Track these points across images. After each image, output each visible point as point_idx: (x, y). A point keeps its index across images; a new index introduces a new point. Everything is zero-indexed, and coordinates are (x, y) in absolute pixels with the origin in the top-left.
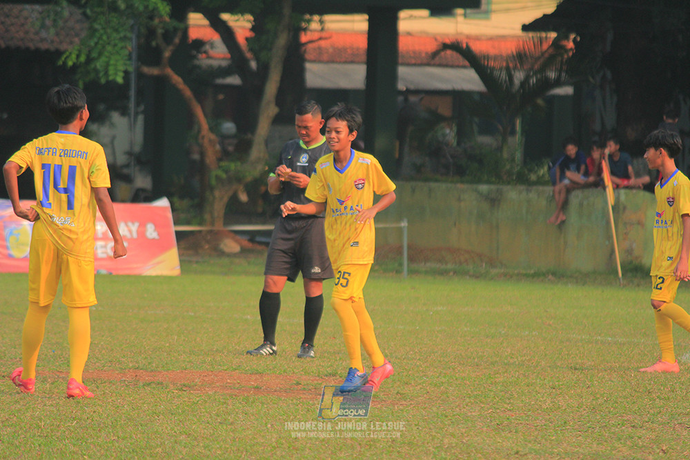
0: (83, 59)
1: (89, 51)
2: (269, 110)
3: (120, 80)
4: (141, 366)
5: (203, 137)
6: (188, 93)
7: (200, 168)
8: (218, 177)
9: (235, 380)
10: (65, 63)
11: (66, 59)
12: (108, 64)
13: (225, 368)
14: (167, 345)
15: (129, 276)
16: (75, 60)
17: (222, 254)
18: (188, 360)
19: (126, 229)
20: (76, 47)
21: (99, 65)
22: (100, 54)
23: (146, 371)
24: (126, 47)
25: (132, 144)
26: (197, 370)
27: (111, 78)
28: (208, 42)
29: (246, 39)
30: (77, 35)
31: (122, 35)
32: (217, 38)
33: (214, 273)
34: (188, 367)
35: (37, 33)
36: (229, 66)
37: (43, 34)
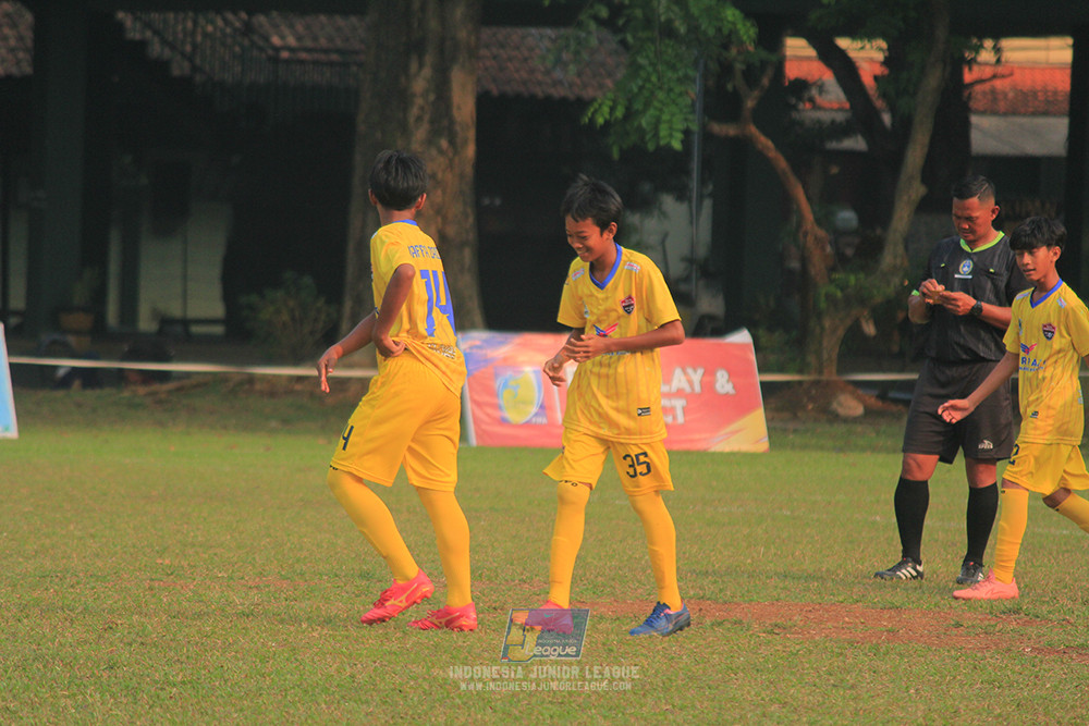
0: (619, 113)
1: (630, 101)
2: (911, 191)
3: (677, 145)
4: (708, 594)
5: (806, 234)
6: (782, 163)
7: (801, 283)
8: (828, 296)
9: (857, 617)
10: (592, 120)
11: (593, 114)
12: (657, 122)
13: (841, 599)
14: (749, 561)
15: (688, 452)
16: (608, 117)
17: (835, 418)
18: (781, 585)
19: (683, 378)
20: (610, 95)
21: (644, 122)
22: (647, 105)
23: (716, 602)
24: (687, 93)
25: (693, 247)
26: (796, 601)
27: (662, 143)
28: (815, 83)
29: (876, 78)
30: (610, 75)
31: (681, 73)
32: (828, 78)
33: (822, 448)
34: (782, 596)
35: (548, 72)
36: (848, 121)
37: (558, 74)
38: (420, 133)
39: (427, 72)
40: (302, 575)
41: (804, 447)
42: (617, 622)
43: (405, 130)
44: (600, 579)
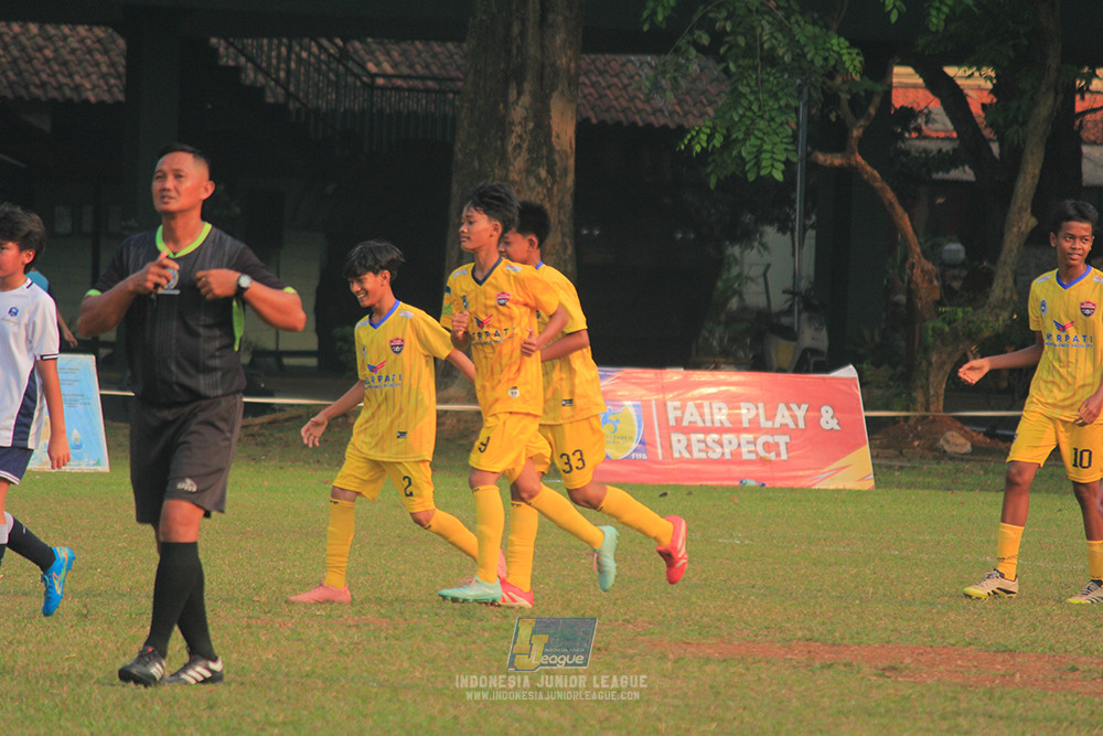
0: (718, 142)
1: (728, 130)
2: (1023, 221)
3: (779, 176)
4: (816, 635)
5: (913, 265)
6: (890, 195)
7: (907, 318)
8: (938, 333)
9: (970, 660)
10: (689, 147)
11: (690, 141)
12: (760, 151)
13: (953, 642)
14: (857, 602)
15: (792, 490)
16: (705, 145)
17: (942, 455)
18: (891, 627)
19: (787, 413)
20: (710, 124)
21: (746, 151)
22: (748, 134)
23: (824, 643)
24: (788, 123)
25: (796, 277)
26: (908, 643)
27: (763, 173)
28: (921, 112)
29: (984, 106)
30: (711, 103)
31: (782, 103)
32: (936, 106)
33: (928, 487)
34: (892, 639)
35: (648, 100)
36: (954, 150)
37: (658, 102)
38: (519, 163)
39: (526, 99)
40: (401, 613)
41: (911, 486)
42: (725, 664)
43: (503, 159)
44: (705, 619)
